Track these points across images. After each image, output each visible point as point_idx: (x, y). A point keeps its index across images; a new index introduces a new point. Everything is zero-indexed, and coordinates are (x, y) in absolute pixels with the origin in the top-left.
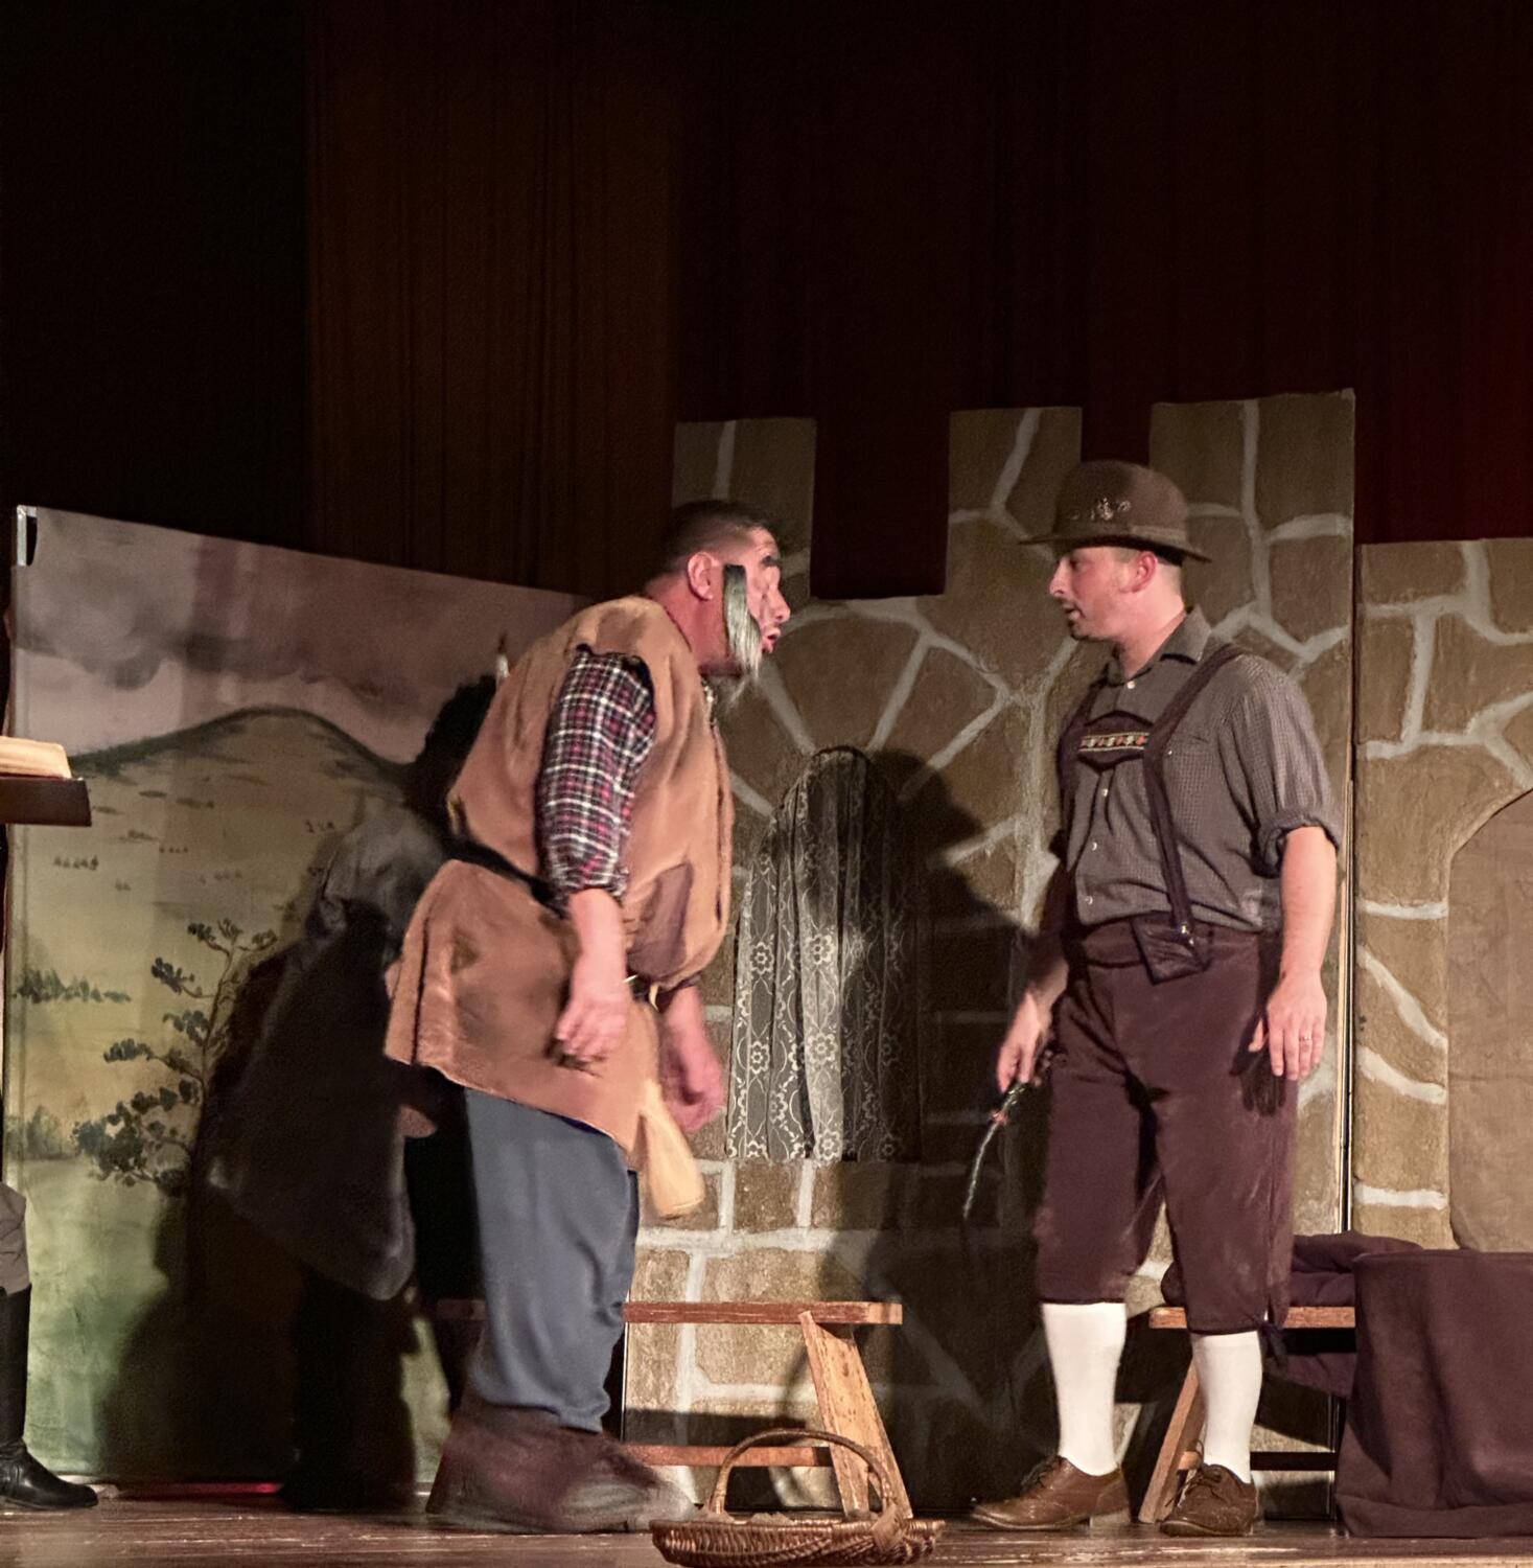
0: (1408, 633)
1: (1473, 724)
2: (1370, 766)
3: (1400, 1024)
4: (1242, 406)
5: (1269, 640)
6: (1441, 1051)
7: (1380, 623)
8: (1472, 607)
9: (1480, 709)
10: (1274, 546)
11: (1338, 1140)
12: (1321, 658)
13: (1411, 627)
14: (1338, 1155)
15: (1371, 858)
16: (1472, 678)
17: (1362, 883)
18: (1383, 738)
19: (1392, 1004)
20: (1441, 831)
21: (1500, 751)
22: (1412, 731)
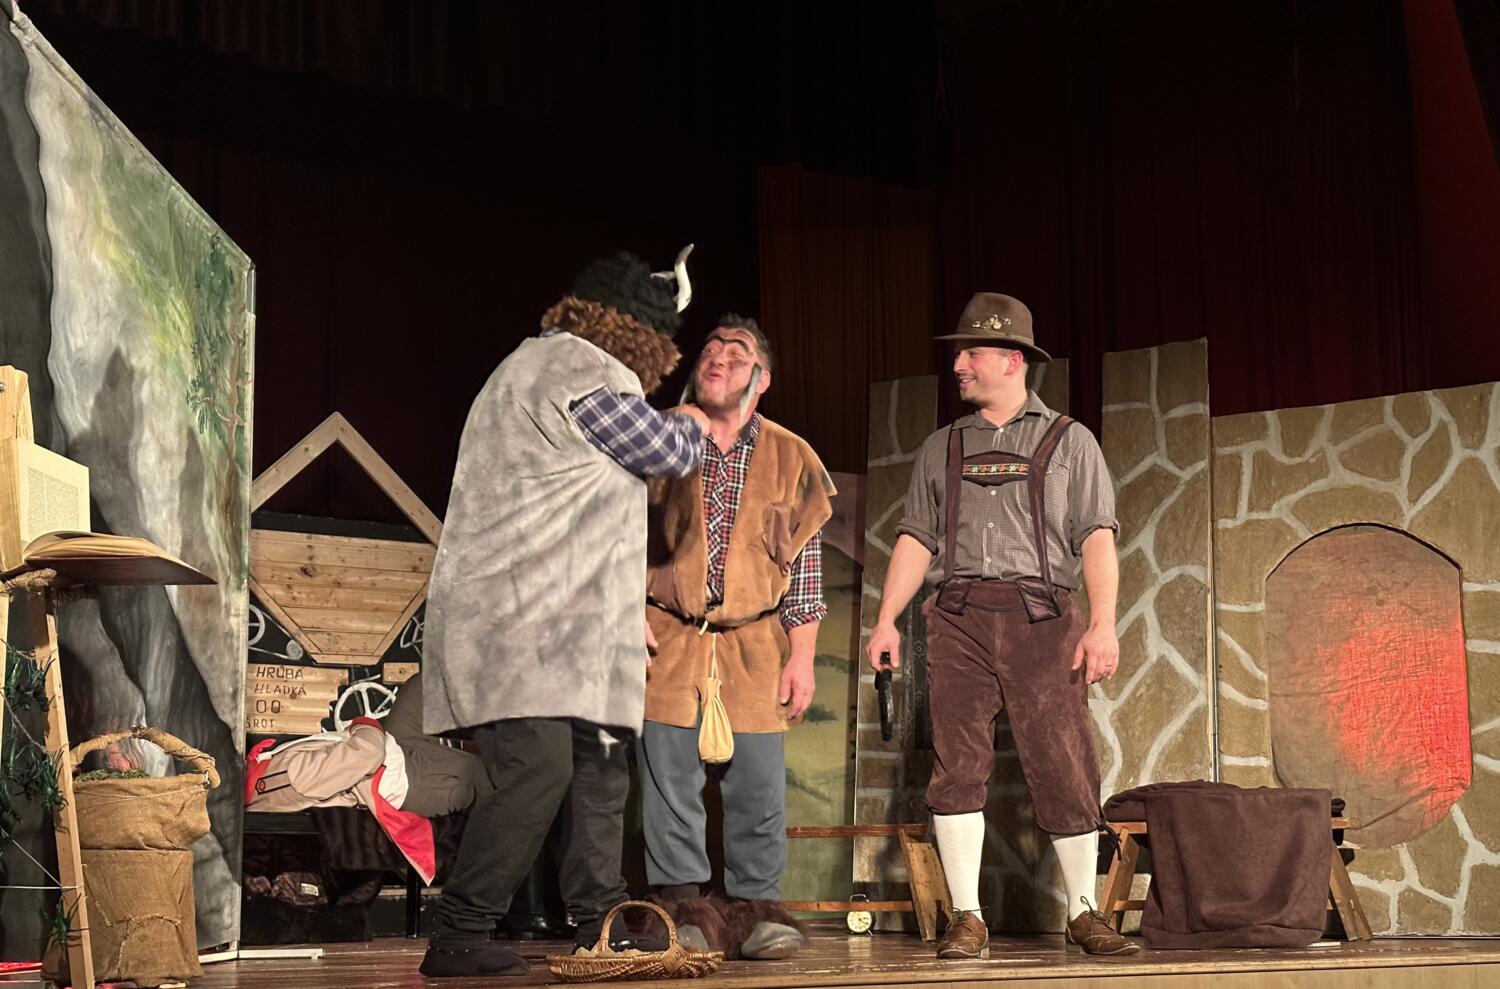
0: (1238, 460)
1: (1275, 507)
2: (1220, 533)
3: (1242, 668)
4: (1149, 352)
5: (1166, 470)
6: (1264, 682)
7: (1224, 457)
8: (1273, 446)
9: (1278, 499)
10: (1168, 422)
11: (1210, 731)
12: (1193, 478)
13: (1240, 458)
14: (1211, 738)
15: (1222, 581)
16: (1273, 483)
17: (1218, 595)
18: (1227, 517)
19: (1237, 658)
20: (1260, 565)
21: (1291, 521)
22: (1243, 514)
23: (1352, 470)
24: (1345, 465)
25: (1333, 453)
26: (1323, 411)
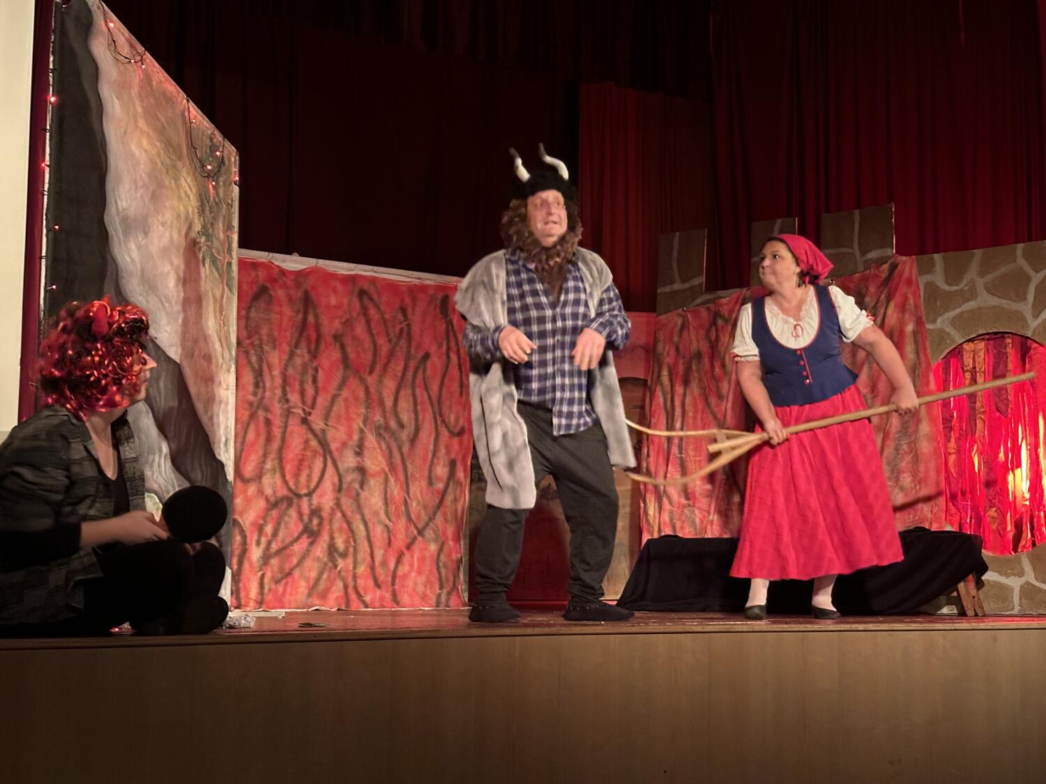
1: (939, 320)
4: (854, 212)
8: (938, 278)
9: (942, 315)
16: (938, 304)
23: (993, 295)
24: (988, 292)
25: (980, 283)
26: (974, 254)
